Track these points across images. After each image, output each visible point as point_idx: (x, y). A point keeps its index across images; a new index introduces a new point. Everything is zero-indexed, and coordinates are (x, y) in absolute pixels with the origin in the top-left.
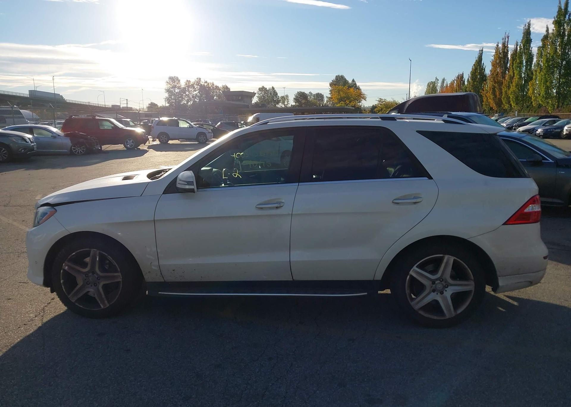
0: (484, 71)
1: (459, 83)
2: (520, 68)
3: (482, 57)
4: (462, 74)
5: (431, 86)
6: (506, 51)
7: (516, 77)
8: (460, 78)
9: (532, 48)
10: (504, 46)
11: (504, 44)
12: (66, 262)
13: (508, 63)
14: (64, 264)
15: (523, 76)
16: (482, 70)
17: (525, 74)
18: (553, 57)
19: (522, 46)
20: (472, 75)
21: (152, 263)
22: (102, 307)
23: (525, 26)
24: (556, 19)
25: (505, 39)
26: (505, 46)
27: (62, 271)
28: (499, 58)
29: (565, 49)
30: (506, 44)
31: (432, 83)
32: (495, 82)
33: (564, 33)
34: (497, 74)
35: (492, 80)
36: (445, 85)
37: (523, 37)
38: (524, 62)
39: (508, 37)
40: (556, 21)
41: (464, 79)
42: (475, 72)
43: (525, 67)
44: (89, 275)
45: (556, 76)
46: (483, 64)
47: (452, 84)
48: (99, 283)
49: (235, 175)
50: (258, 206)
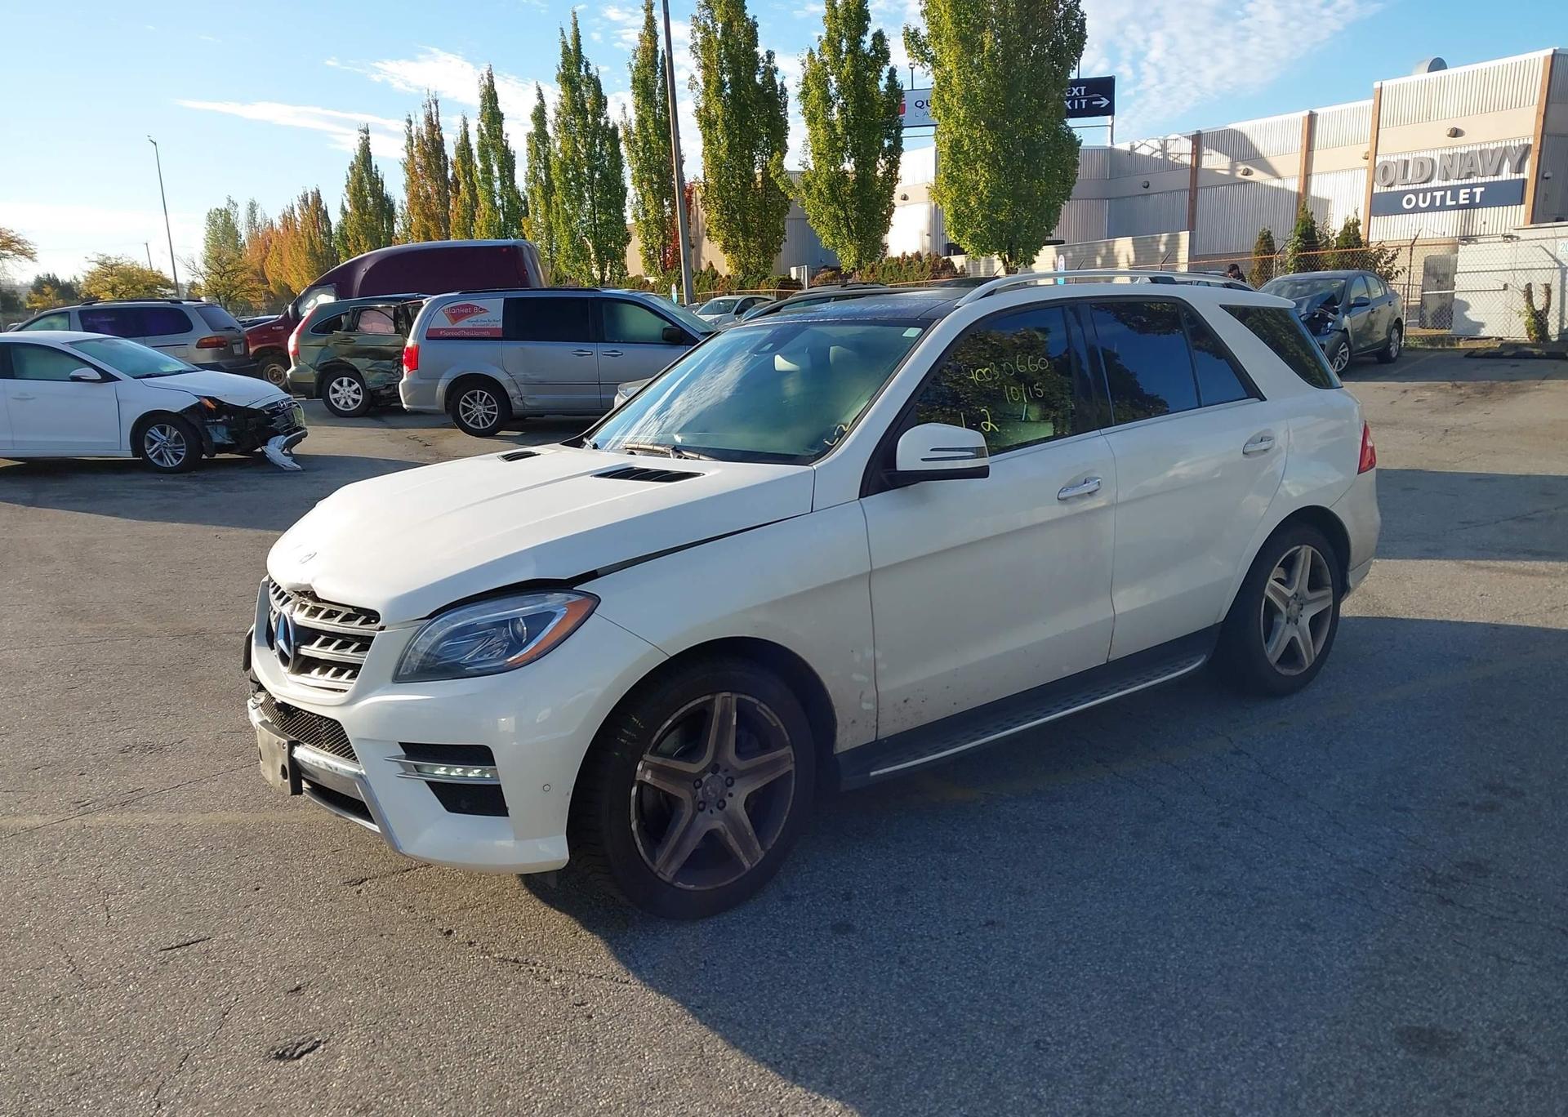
0: (383, 185)
1: (314, 215)
2: (491, 185)
3: (369, 149)
4: (314, 190)
5: (220, 221)
6: (437, 138)
7: (484, 205)
8: (315, 206)
9: (507, 135)
10: (432, 124)
11: (429, 119)
12: (646, 757)
13: (446, 169)
14: (640, 767)
15: (499, 202)
16: (377, 183)
17: (501, 198)
18: (572, 160)
19: (483, 128)
20: (355, 195)
21: (862, 693)
22: (747, 865)
23: (482, 78)
24: (562, 70)
25: (430, 106)
26: (434, 126)
27: (634, 790)
28: (426, 155)
29: (593, 145)
30: (434, 118)
31: (221, 214)
32: (427, 217)
33: (583, 105)
34: (428, 197)
35: (417, 209)
36: (259, 219)
37: (483, 106)
38: (495, 168)
39: (436, 103)
40: (564, 75)
41: (323, 204)
42: (361, 190)
43: (499, 182)
44: (704, 780)
45: (588, 205)
46: (376, 167)
47: (288, 220)
48: (731, 795)
49: (986, 426)
50: (1062, 495)
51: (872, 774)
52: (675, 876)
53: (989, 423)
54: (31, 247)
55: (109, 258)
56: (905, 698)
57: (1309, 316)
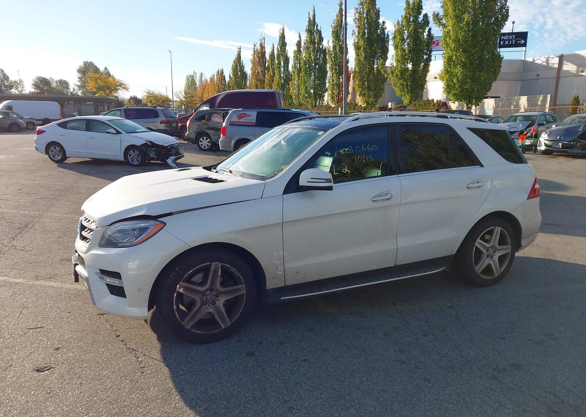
0: (244, 68)
1: (220, 78)
2: (280, 69)
3: (240, 55)
4: (221, 69)
5: (190, 79)
6: (263, 51)
7: (277, 76)
8: (221, 74)
9: (287, 51)
10: (262, 46)
11: (261, 45)
12: (181, 283)
13: (266, 63)
14: (178, 286)
15: (282, 75)
16: (242, 67)
17: (283, 74)
18: (308, 61)
19: (279, 48)
20: (234, 71)
21: (277, 267)
22: (223, 326)
23: (280, 30)
24: (308, 28)
25: (262, 40)
26: (262, 47)
27: (175, 295)
28: (258, 57)
29: (317, 55)
30: (263, 45)
31: (191, 77)
32: (257, 80)
33: (314, 40)
34: (258, 73)
35: (254, 77)
36: (203, 79)
37: (279, 40)
38: (282, 63)
39: (264, 39)
40: (308, 29)
41: (224, 74)
42: (236, 69)
43: (283, 68)
44: (206, 293)
45: (313, 78)
46: (242, 61)
47: (212, 79)
48: (218, 300)
49: (344, 170)
50: (374, 199)
51: (282, 298)
52: (191, 328)
53: (346, 170)
54: (128, 86)
55: (150, 91)
56: (297, 271)
57: (583, 132)
